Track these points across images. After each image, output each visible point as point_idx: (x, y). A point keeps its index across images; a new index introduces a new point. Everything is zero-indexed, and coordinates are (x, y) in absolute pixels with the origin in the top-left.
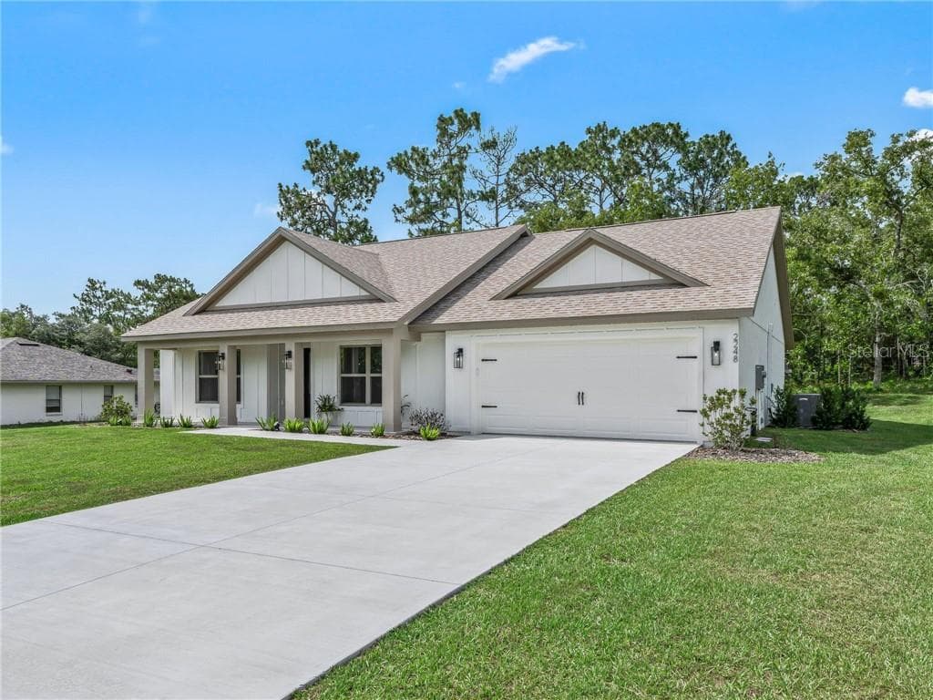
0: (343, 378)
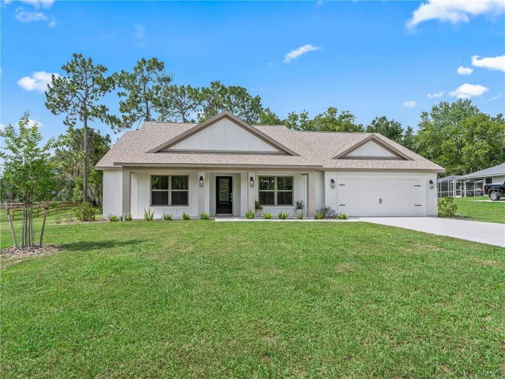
0: (260, 192)
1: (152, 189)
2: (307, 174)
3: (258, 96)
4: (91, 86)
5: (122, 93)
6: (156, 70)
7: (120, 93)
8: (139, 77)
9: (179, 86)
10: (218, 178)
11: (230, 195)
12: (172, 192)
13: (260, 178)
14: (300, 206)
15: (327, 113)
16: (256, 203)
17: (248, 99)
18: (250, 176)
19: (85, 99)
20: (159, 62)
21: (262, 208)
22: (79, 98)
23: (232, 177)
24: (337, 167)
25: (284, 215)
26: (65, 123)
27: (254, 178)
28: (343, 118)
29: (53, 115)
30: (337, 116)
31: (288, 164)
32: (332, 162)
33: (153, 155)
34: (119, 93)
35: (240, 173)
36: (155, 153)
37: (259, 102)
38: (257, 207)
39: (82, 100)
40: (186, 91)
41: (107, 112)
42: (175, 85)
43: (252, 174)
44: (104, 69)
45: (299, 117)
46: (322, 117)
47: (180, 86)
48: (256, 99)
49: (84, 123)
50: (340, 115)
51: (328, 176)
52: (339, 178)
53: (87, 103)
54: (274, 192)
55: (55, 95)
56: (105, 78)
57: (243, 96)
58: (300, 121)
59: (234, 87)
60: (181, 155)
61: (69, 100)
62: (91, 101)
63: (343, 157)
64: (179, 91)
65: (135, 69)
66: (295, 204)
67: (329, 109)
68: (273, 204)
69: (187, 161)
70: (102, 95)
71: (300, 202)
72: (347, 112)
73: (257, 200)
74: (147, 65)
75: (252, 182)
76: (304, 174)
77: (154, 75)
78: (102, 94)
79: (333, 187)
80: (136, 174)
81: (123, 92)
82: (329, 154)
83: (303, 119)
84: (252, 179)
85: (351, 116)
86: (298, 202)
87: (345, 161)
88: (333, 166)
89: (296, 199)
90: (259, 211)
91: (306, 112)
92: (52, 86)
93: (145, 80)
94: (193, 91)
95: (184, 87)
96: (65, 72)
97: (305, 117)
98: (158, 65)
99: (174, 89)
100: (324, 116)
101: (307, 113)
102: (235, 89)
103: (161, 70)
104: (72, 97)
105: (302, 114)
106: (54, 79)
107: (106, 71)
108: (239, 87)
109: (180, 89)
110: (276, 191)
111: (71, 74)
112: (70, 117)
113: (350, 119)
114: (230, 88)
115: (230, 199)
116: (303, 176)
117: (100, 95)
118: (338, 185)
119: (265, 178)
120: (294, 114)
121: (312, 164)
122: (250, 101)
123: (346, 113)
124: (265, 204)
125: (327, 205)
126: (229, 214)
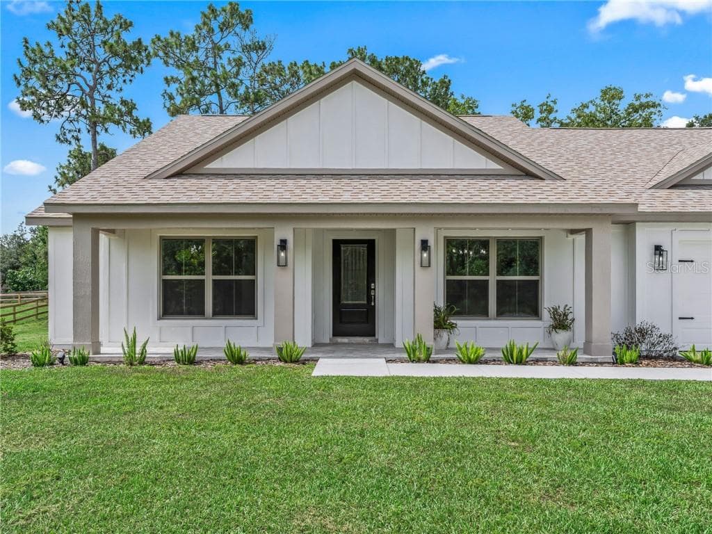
1: (165, 273)
2: (588, 232)
3: (445, 77)
4: (104, 60)
5: (172, 78)
6: (238, 29)
7: (169, 78)
8: (203, 45)
9: (286, 64)
10: (337, 244)
11: (369, 289)
12: (214, 281)
13: (449, 242)
14: (561, 322)
15: (598, 101)
16: (437, 310)
17: (425, 84)
18: (419, 237)
19: (93, 89)
20: (242, 10)
21: (452, 326)
22: (81, 87)
23: (374, 240)
24: (673, 210)
25: (521, 351)
26: (58, 138)
27: (431, 243)
28: (636, 111)
29: (36, 122)
30: (622, 106)
31: (531, 200)
32: (653, 198)
33: (160, 183)
34: (166, 79)
35: (394, 231)
36: (166, 178)
37: (447, 88)
38: (440, 324)
39: (87, 90)
40: (301, 73)
41: (135, 113)
42: (280, 62)
43: (425, 231)
44: (127, 25)
45: (537, 111)
46: (586, 110)
47: (289, 65)
48: (442, 82)
49: (91, 137)
50: (630, 105)
51: (645, 237)
52: (678, 240)
53: (96, 96)
54: (487, 281)
55: (35, 82)
56: (129, 43)
57: (414, 77)
58: (539, 120)
59: (396, 58)
60: (232, 184)
61: (64, 91)
62: (109, 93)
63: (681, 183)
64: (287, 72)
65: (198, 28)
66: (546, 315)
67: (605, 93)
68: (484, 313)
69: (244, 197)
70: (128, 81)
71: (561, 310)
72: (647, 96)
73: (441, 304)
74: (221, 19)
75: (425, 255)
76: (573, 232)
77: (235, 40)
78: (128, 77)
79: (660, 268)
80: (123, 235)
81: (175, 76)
82: (638, 176)
83: (544, 115)
84: (425, 245)
85: (654, 105)
86: (555, 310)
87: (690, 193)
88: (660, 208)
89: (549, 299)
90: (445, 334)
91: (551, 99)
92: (26, 63)
93: (217, 50)
94: (313, 68)
95: (295, 64)
96: (55, 33)
97: (550, 111)
98: (241, 17)
99: (276, 69)
100: (592, 109)
101: (555, 102)
102: (398, 62)
103: (247, 27)
104: (69, 85)
105: (542, 105)
106: (27, 48)
107: (130, 28)
108: (407, 58)
109: (289, 68)
110: (493, 278)
111: (67, 40)
112: (68, 126)
113: (651, 113)
114: (387, 60)
115: (370, 298)
116: (571, 237)
117: (124, 81)
118: (676, 261)
119: (461, 243)
120: (526, 104)
121: (601, 200)
122: (429, 89)
123: (644, 100)
124: (461, 313)
125: (643, 317)
126: (367, 340)
